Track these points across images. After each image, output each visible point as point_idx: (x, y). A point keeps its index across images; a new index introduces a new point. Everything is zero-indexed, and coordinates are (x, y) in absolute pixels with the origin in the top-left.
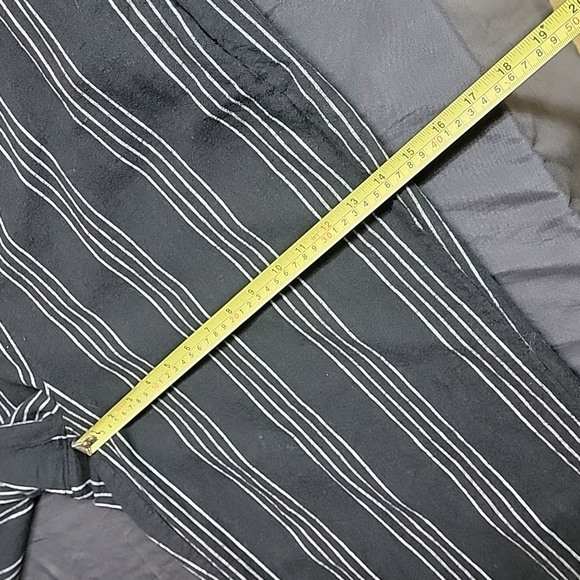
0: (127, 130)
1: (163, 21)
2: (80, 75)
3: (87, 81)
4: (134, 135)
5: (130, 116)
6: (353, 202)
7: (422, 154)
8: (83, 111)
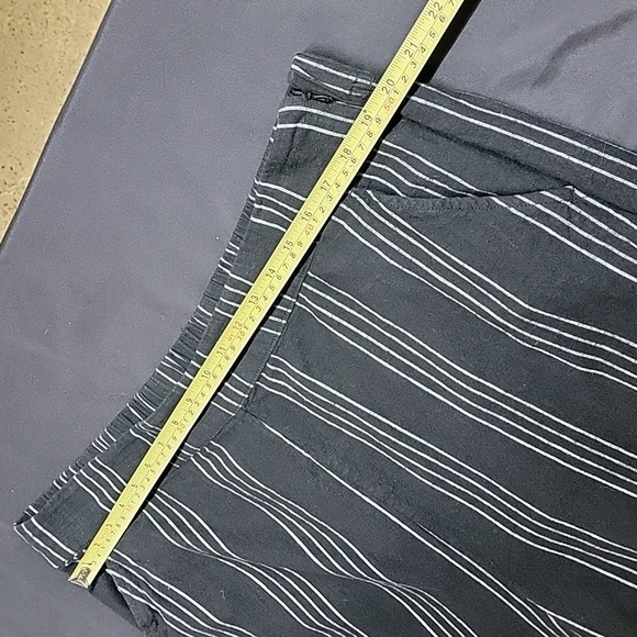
0: (580, 339)
1: (611, 231)
2: (527, 306)
3: (535, 310)
4: (587, 342)
5: (581, 325)
6: (254, 299)
7: (300, 244)
8: (533, 337)
